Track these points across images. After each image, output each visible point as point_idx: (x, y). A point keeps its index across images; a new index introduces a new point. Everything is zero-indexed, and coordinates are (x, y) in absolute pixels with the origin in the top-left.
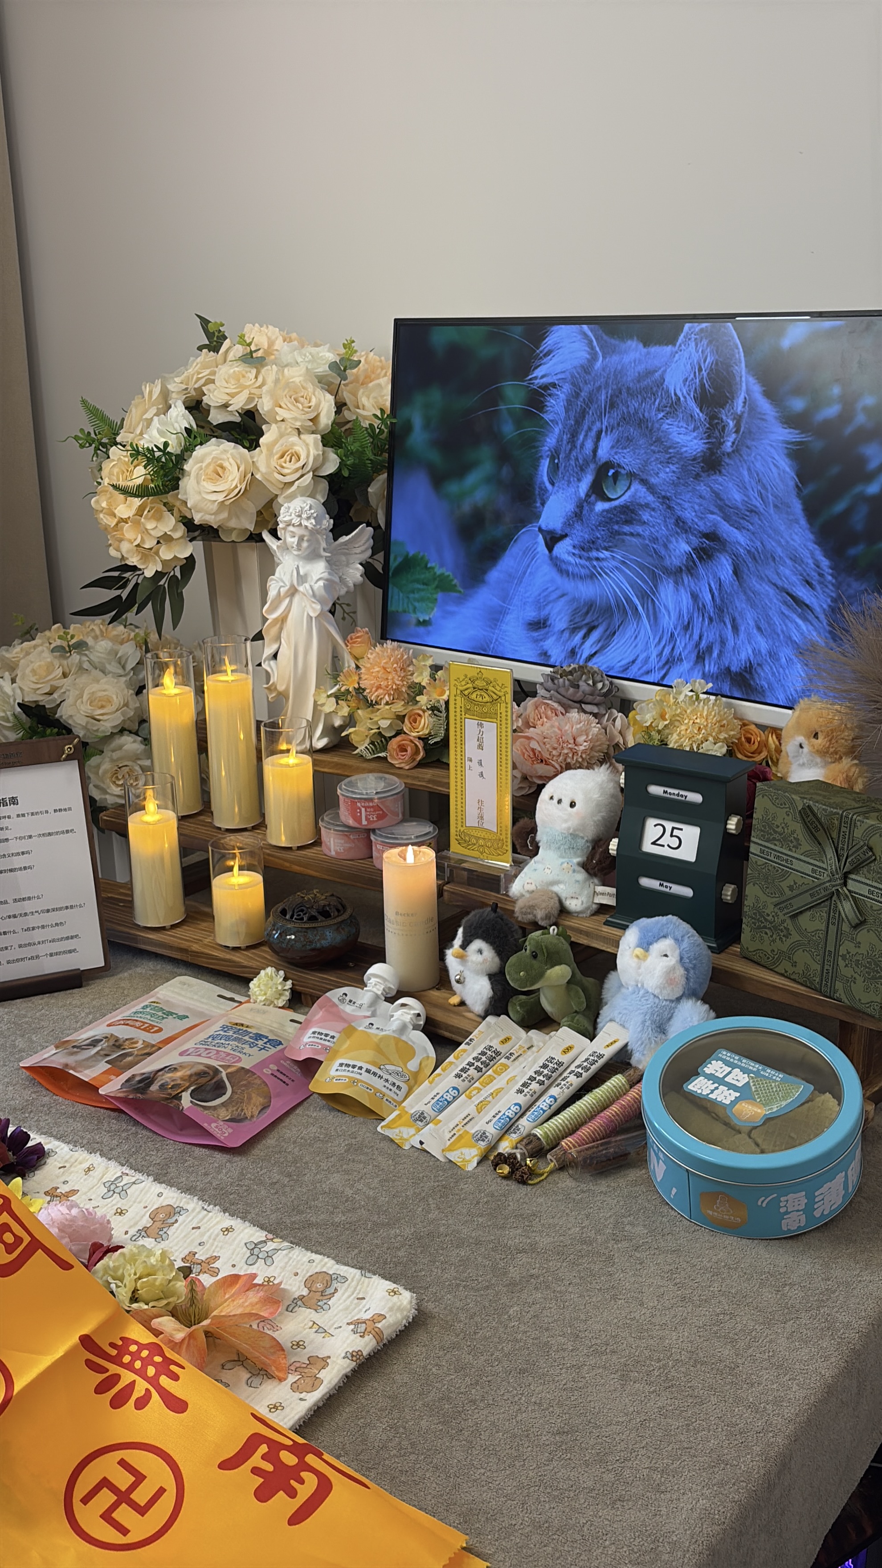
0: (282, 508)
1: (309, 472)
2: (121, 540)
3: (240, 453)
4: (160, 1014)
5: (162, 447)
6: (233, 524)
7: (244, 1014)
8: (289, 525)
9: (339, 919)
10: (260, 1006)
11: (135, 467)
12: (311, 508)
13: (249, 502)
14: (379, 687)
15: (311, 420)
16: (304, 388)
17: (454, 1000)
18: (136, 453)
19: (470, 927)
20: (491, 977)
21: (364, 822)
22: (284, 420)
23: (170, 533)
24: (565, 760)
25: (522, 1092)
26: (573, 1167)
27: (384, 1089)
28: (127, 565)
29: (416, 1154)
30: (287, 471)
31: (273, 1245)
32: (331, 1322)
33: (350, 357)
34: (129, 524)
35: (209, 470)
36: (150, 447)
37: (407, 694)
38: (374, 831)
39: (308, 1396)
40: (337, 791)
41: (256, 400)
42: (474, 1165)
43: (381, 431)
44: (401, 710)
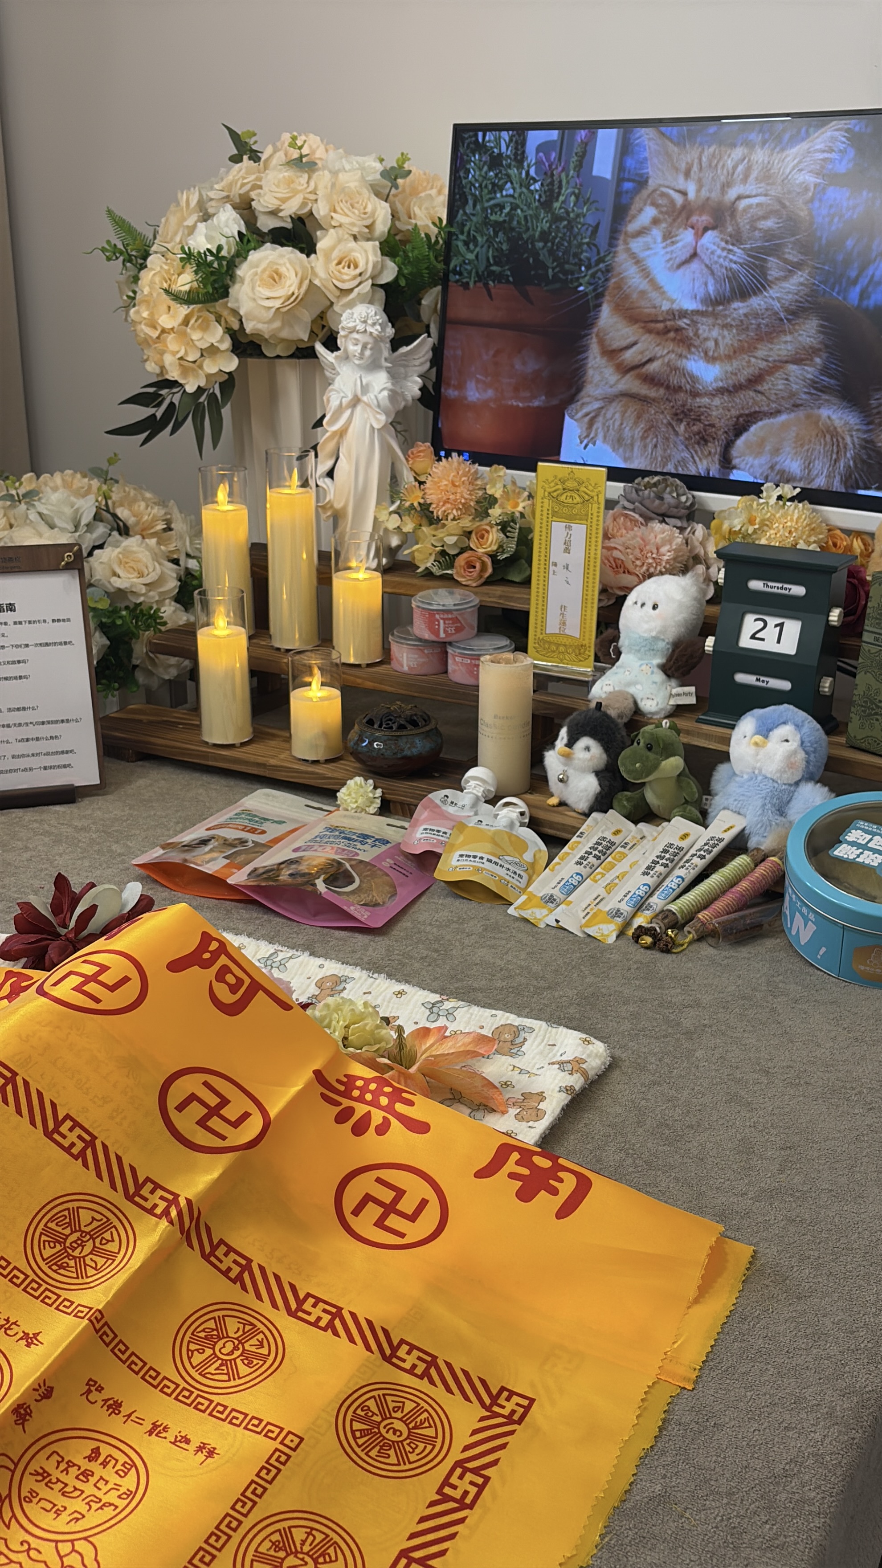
0: (344, 316)
1: (367, 280)
2: (162, 353)
3: (297, 258)
4: (257, 819)
5: (215, 251)
6: (285, 334)
7: (337, 818)
8: (350, 333)
9: (427, 728)
10: (352, 813)
11: (179, 275)
12: (376, 314)
13: (305, 311)
14: (447, 501)
15: (367, 227)
16: (359, 193)
17: (554, 801)
18: (189, 256)
19: (577, 725)
20: (597, 773)
21: (442, 635)
22: (340, 226)
23: (215, 344)
24: (648, 570)
25: (648, 874)
26: (713, 937)
27: (507, 877)
28: (167, 380)
29: (554, 931)
30: (346, 277)
31: (448, 1005)
32: (531, 1065)
33: (401, 167)
34: (173, 335)
35: (265, 276)
36: (202, 251)
37: (477, 507)
38: (450, 643)
39: (536, 1124)
40: (411, 603)
41: (310, 205)
42: (614, 938)
43: (437, 242)
44: (468, 525)
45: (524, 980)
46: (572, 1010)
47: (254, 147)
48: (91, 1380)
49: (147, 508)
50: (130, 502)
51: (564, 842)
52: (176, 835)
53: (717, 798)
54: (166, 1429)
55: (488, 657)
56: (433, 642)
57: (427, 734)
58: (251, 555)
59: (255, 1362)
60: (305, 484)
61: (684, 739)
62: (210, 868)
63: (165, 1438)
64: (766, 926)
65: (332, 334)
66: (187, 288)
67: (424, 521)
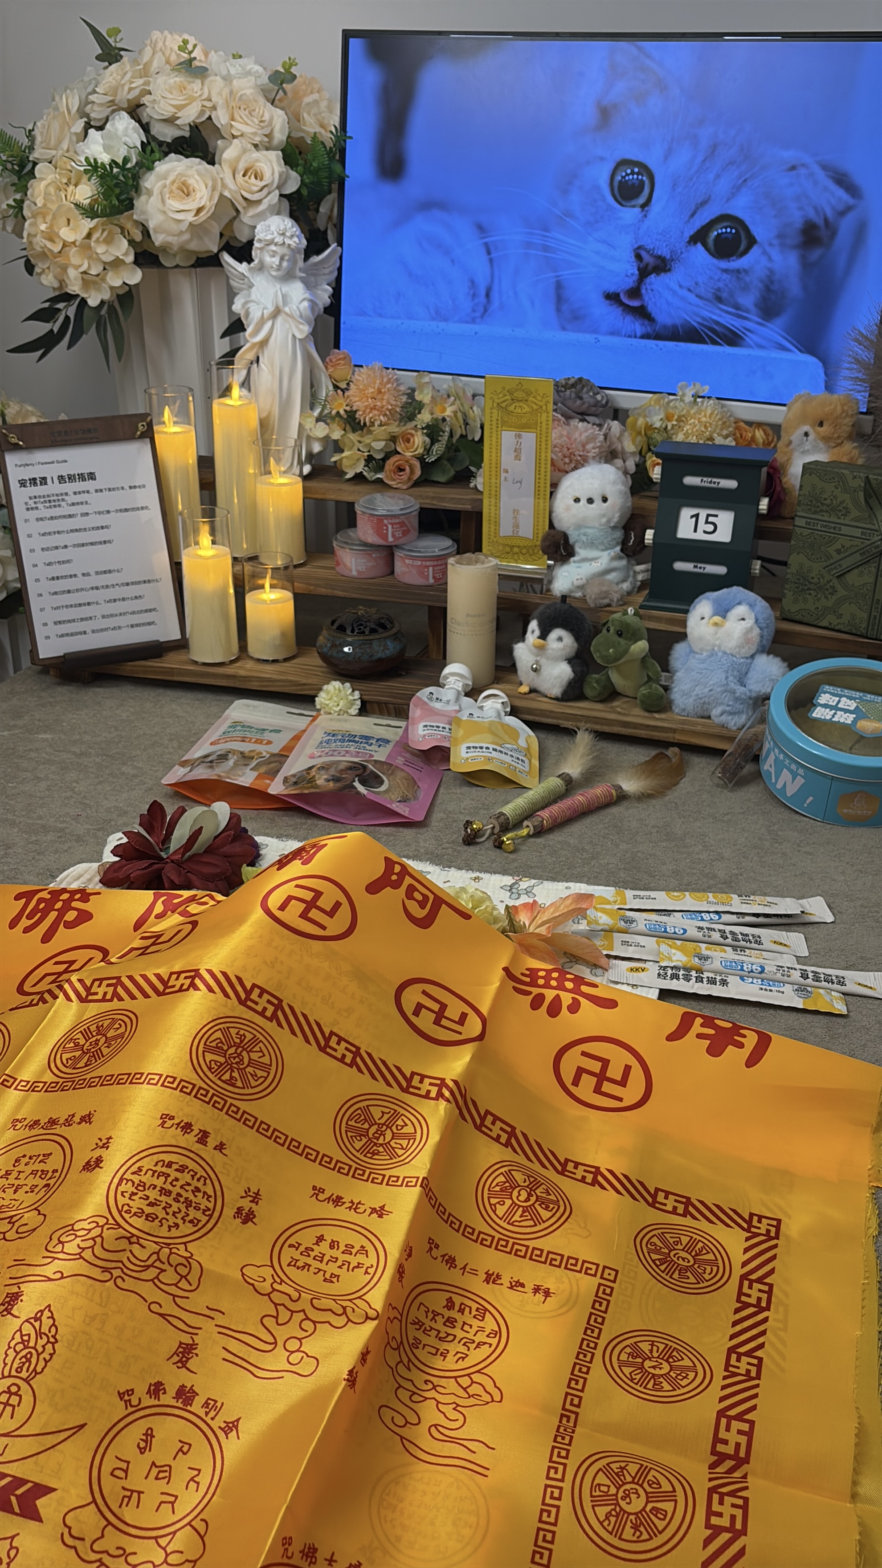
0: (258, 227)
1: (274, 190)
2: (64, 269)
3: (206, 169)
4: (254, 730)
5: (120, 163)
6: (194, 245)
8: (267, 244)
9: (394, 630)
10: (334, 716)
11: (76, 185)
13: (215, 222)
14: (374, 408)
15: (265, 135)
16: (256, 101)
17: (525, 689)
18: (94, 167)
19: (547, 618)
20: (570, 661)
21: (390, 539)
22: (242, 135)
23: (119, 257)
27: (513, 763)
28: (67, 293)
30: (253, 188)
33: (288, 69)
34: (74, 249)
35: (174, 188)
36: (105, 163)
37: (403, 413)
38: (398, 547)
40: (355, 510)
41: (208, 112)
43: (331, 148)
44: (396, 430)
53: (678, 674)
56: (380, 546)
57: (396, 637)
62: (245, 782)
66: (88, 201)
67: (348, 428)
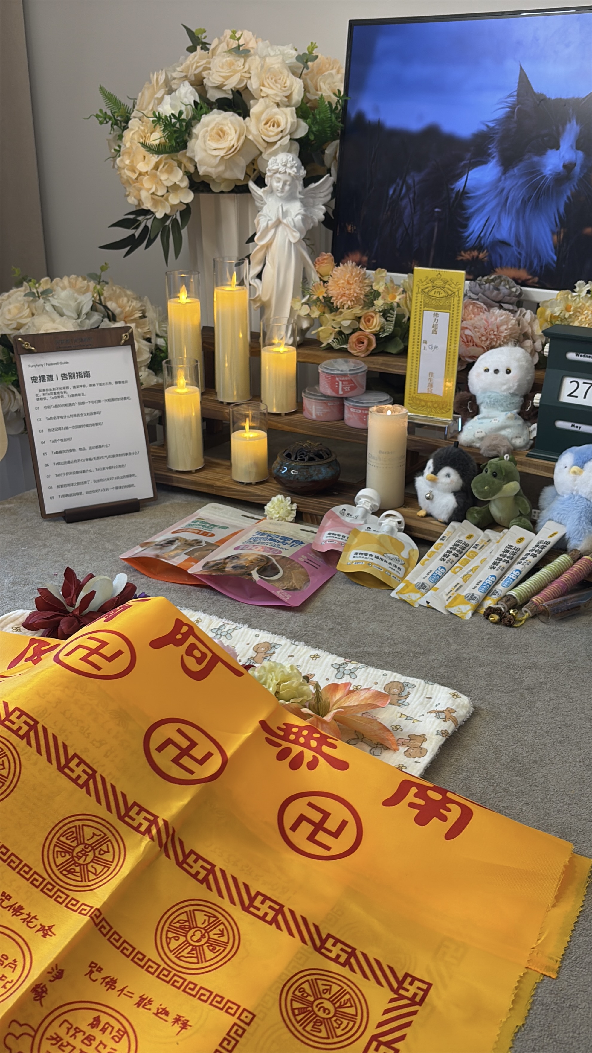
1: (287, 135)
2: (139, 190)
3: (236, 120)
4: (208, 525)
5: (177, 115)
6: (228, 175)
7: (265, 525)
8: (275, 173)
9: (330, 460)
10: (275, 521)
11: (151, 133)
12: (293, 160)
13: (241, 158)
14: (344, 295)
15: (286, 97)
16: (281, 73)
17: (422, 513)
18: (158, 119)
19: (440, 458)
20: (455, 493)
21: (341, 392)
22: (267, 96)
23: (177, 183)
24: (490, 343)
25: (494, 568)
26: (544, 615)
27: (390, 570)
28: (143, 210)
29: (425, 610)
30: (271, 133)
31: (351, 666)
32: (414, 713)
33: (311, 53)
34: (147, 177)
35: (213, 133)
36: (168, 115)
37: (365, 300)
38: (346, 398)
39: (420, 760)
40: (318, 369)
41: (245, 81)
42: (470, 615)
43: (336, 107)
44: (359, 312)
45: (405, 647)
46: (442, 670)
47: (204, 41)
48: (92, 963)
49: (128, 301)
50: (117, 298)
51: (431, 543)
52: (151, 537)
53: (544, 512)
54: (150, 1002)
55: (374, 408)
56: (334, 397)
57: (329, 465)
58: (202, 335)
59: (218, 948)
60: (241, 283)
61: (520, 468)
62: (175, 562)
63: (150, 1009)
64: (582, 607)
65: (260, 175)
66: (157, 142)
67: (327, 310)
